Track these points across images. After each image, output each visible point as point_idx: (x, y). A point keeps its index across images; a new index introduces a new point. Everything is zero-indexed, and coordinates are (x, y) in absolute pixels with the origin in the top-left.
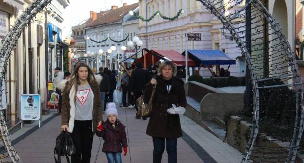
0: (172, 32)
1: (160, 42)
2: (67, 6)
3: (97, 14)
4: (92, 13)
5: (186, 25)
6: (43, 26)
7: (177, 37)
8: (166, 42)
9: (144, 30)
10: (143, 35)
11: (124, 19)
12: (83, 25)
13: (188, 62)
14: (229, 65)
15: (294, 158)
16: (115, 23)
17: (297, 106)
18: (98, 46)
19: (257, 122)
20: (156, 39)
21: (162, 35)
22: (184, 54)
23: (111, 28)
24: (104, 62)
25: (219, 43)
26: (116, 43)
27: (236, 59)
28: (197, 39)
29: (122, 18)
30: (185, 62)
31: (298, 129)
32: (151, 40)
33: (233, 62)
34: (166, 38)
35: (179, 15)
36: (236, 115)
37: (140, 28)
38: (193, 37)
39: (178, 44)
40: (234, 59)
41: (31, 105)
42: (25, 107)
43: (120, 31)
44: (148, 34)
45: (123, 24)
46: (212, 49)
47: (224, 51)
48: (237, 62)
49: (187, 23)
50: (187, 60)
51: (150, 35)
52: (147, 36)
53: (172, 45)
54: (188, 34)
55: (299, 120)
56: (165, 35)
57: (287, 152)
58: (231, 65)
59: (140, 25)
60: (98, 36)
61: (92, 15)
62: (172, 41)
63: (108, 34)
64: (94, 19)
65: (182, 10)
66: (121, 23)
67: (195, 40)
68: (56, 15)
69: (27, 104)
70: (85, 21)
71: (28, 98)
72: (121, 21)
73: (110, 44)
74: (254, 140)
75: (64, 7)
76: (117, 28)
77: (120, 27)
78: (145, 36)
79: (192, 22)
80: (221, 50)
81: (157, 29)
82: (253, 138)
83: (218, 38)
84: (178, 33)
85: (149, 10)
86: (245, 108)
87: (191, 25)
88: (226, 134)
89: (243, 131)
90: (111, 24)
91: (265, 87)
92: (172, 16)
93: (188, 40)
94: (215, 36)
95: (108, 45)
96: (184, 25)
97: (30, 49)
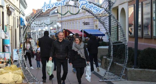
0: (74, 20)
1: (69, 25)
2: (26, 8)
3: (36, 10)
4: (34, 10)
5: (81, 17)
6: (19, 18)
7: (77, 22)
8: (72, 25)
9: (60, 19)
10: (60, 21)
11: (50, 13)
12: (29, 16)
13: (84, 35)
14: (102, 36)
15: (125, 69)
16: (46, 15)
17: (126, 51)
18: (37, 27)
19: (112, 56)
20: (66, 24)
21: (70, 22)
22: (82, 31)
23: (43, 18)
24: (40, 34)
25: (97, 26)
26: (46, 25)
27: (106, 33)
28: (88, 24)
29: (49, 13)
30: (82, 35)
31: (126, 59)
32: (64, 24)
33: (104, 35)
34: (71, 23)
35: (78, 12)
36: (105, 56)
37: (58, 18)
38: (86, 24)
39: (77, 26)
40: (105, 33)
41: (18, 54)
42: (15, 54)
43: (48, 19)
44: (62, 21)
45: (50, 16)
46: (94, 29)
47: (99, 30)
48: (106, 35)
49: (82, 16)
50: (83, 34)
51: (63, 22)
52: (62, 22)
53: (74, 26)
54: (84, 22)
55: (126, 56)
56: (71, 21)
57: (122, 67)
58: (103, 36)
59: (59, 16)
60: (37, 21)
61: (33, 11)
62: (74, 24)
63: (42, 21)
64: (35, 13)
65: (80, 10)
66: (49, 15)
67: (87, 25)
68: (23, 13)
69: (16, 53)
70: (30, 14)
71: (17, 50)
72: (49, 14)
73: (43, 26)
74: (111, 63)
75: (25, 9)
76: (47, 18)
77: (48, 17)
78: (61, 22)
79: (84, 15)
80: (98, 29)
81: (67, 18)
82: (111, 62)
83: (97, 23)
84: (77, 21)
85: (63, 9)
86: (108, 54)
87: (84, 17)
88: (101, 64)
89: (107, 62)
90: (44, 15)
91: (115, 44)
92: (75, 13)
93: (84, 25)
94: (95, 23)
95: (42, 26)
96: (80, 17)
97: (15, 29)
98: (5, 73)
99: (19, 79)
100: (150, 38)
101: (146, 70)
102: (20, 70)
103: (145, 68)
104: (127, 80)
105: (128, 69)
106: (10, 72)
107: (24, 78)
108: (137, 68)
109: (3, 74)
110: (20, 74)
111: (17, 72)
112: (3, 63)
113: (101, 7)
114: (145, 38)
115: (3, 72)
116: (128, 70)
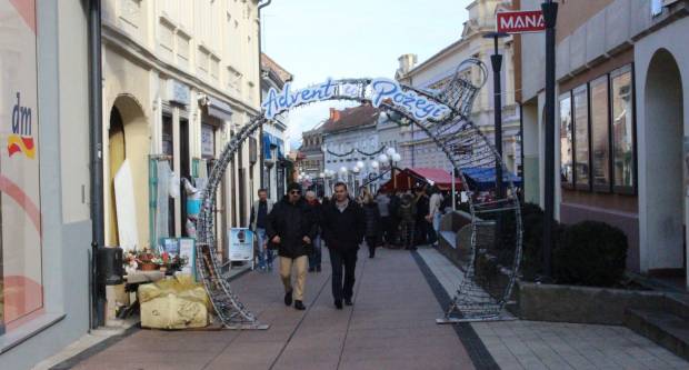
3: (341, 112)
4: (333, 111)
10: (407, 144)
12: (319, 128)
16: (366, 126)
17: (517, 232)
26: (366, 156)
32: (419, 152)
37: (403, 134)
41: (242, 241)
42: (234, 244)
43: (373, 138)
44: (414, 143)
45: (378, 128)
50: (454, 181)
52: (413, 146)
59: (403, 128)
61: (332, 114)
64: (336, 120)
66: (375, 126)
68: (276, 122)
70: (322, 124)
71: (238, 232)
72: (375, 123)
73: (359, 158)
76: (369, 134)
77: (373, 132)
78: (410, 146)
90: (360, 127)
95: (355, 160)
97: (240, 170)
98: (156, 297)
99: (199, 316)
100: (608, 191)
101: (573, 288)
102: (200, 289)
103: (574, 282)
104: (521, 319)
105: (524, 285)
106: (170, 295)
107: (211, 311)
108: (550, 282)
109: (151, 299)
110: (201, 301)
111: (191, 293)
112: (157, 267)
113: (438, 101)
114: (599, 193)
115: (153, 294)
116: (521, 288)
